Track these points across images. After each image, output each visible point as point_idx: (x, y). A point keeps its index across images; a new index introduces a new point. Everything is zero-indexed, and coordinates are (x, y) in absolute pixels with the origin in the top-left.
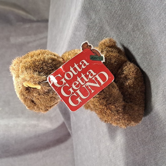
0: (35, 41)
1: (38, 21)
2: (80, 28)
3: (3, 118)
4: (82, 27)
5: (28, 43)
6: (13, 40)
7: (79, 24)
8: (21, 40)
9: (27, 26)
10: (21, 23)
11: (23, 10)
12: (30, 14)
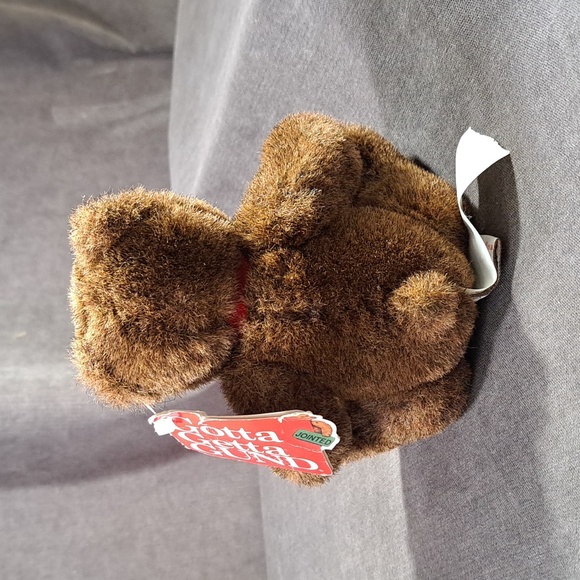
0: (131, 118)
1: (142, 54)
2: (262, 35)
3: (31, 362)
4: (268, 34)
5: (111, 125)
6: (61, 118)
7: (260, 24)
8: (87, 115)
9: (108, 69)
10: (88, 62)
11: (95, 17)
12: (116, 31)
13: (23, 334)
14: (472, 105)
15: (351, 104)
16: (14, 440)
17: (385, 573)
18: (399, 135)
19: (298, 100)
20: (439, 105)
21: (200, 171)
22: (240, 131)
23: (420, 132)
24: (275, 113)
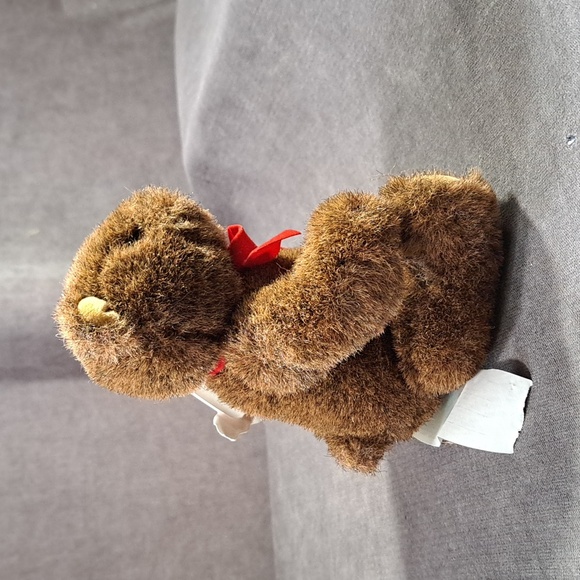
13: (34, 232)
14: (458, 55)
15: (347, 34)
16: (28, 337)
17: (371, 490)
18: (392, 71)
19: (296, 25)
20: (428, 49)
21: (202, 85)
22: (240, 50)
23: (411, 72)
24: (274, 36)
